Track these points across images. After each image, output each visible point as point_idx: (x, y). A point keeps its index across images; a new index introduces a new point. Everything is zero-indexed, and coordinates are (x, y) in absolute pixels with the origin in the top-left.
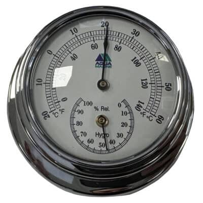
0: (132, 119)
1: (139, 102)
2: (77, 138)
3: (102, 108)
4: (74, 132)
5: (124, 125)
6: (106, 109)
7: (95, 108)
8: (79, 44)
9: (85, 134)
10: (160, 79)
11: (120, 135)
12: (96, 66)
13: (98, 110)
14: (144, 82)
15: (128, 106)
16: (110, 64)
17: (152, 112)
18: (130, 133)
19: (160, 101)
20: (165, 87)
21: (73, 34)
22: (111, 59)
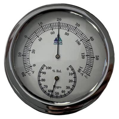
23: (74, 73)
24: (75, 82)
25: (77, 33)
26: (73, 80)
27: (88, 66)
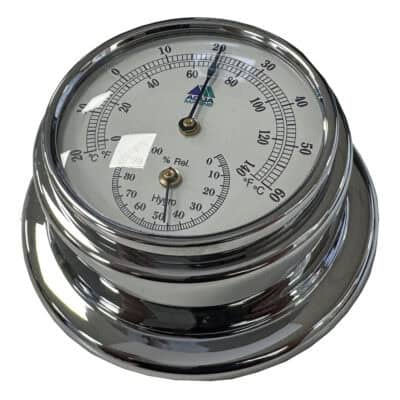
0: (226, 186)
1: (246, 162)
2: (118, 197)
3: (178, 161)
4: (116, 187)
5: (208, 191)
6: (185, 164)
7: (165, 158)
8: (168, 67)
9: (133, 194)
10: (293, 135)
11: (196, 207)
12: (186, 101)
13: (168, 162)
14: (264, 135)
15: (223, 165)
16: (211, 100)
17: (265, 182)
18: (215, 207)
19: (284, 167)
20: (301, 148)
21: (162, 53)
22: (215, 94)
23: (227, 176)
24: (222, 198)
25: (260, 83)
26: (218, 193)
27: (272, 163)
